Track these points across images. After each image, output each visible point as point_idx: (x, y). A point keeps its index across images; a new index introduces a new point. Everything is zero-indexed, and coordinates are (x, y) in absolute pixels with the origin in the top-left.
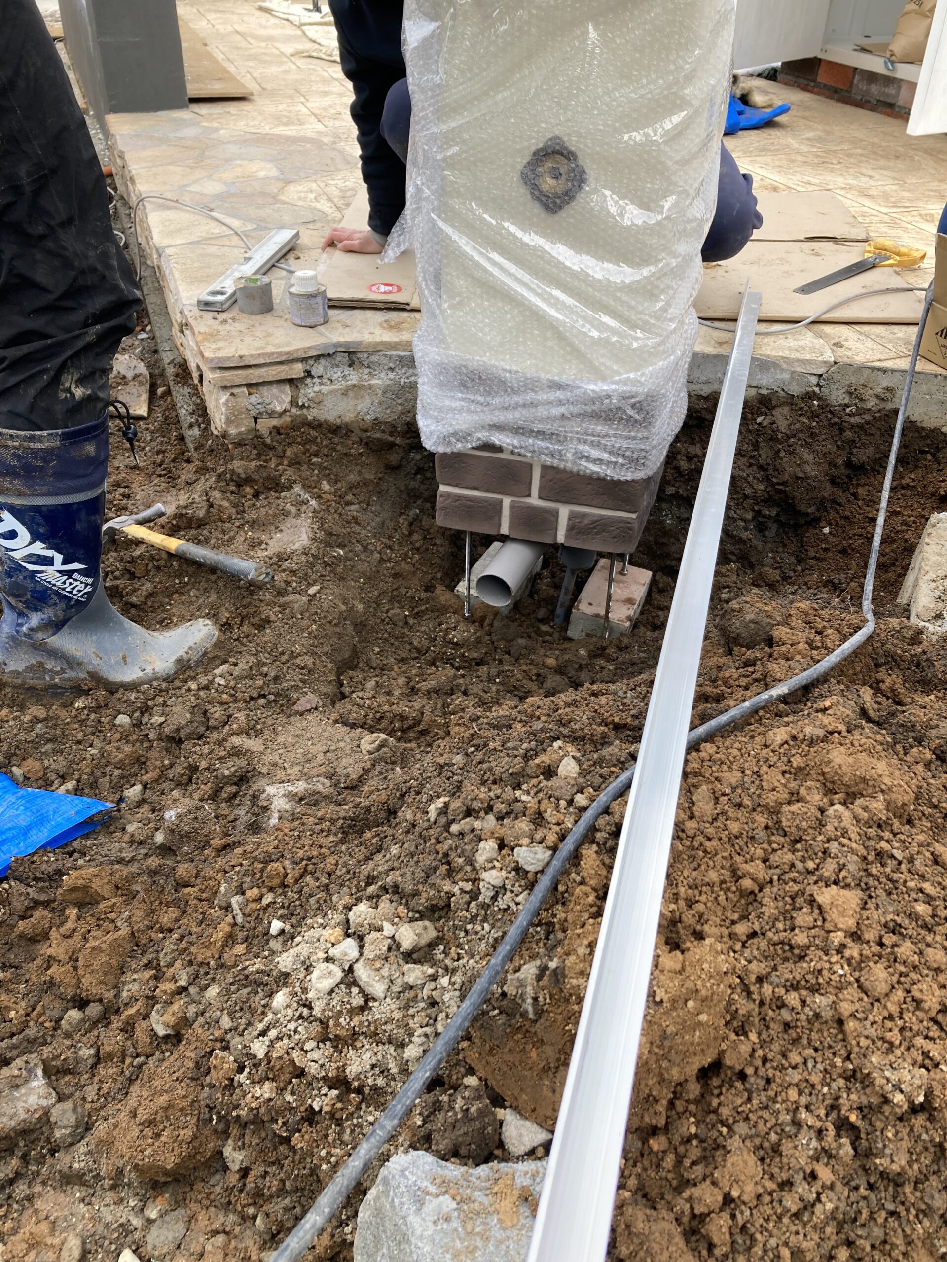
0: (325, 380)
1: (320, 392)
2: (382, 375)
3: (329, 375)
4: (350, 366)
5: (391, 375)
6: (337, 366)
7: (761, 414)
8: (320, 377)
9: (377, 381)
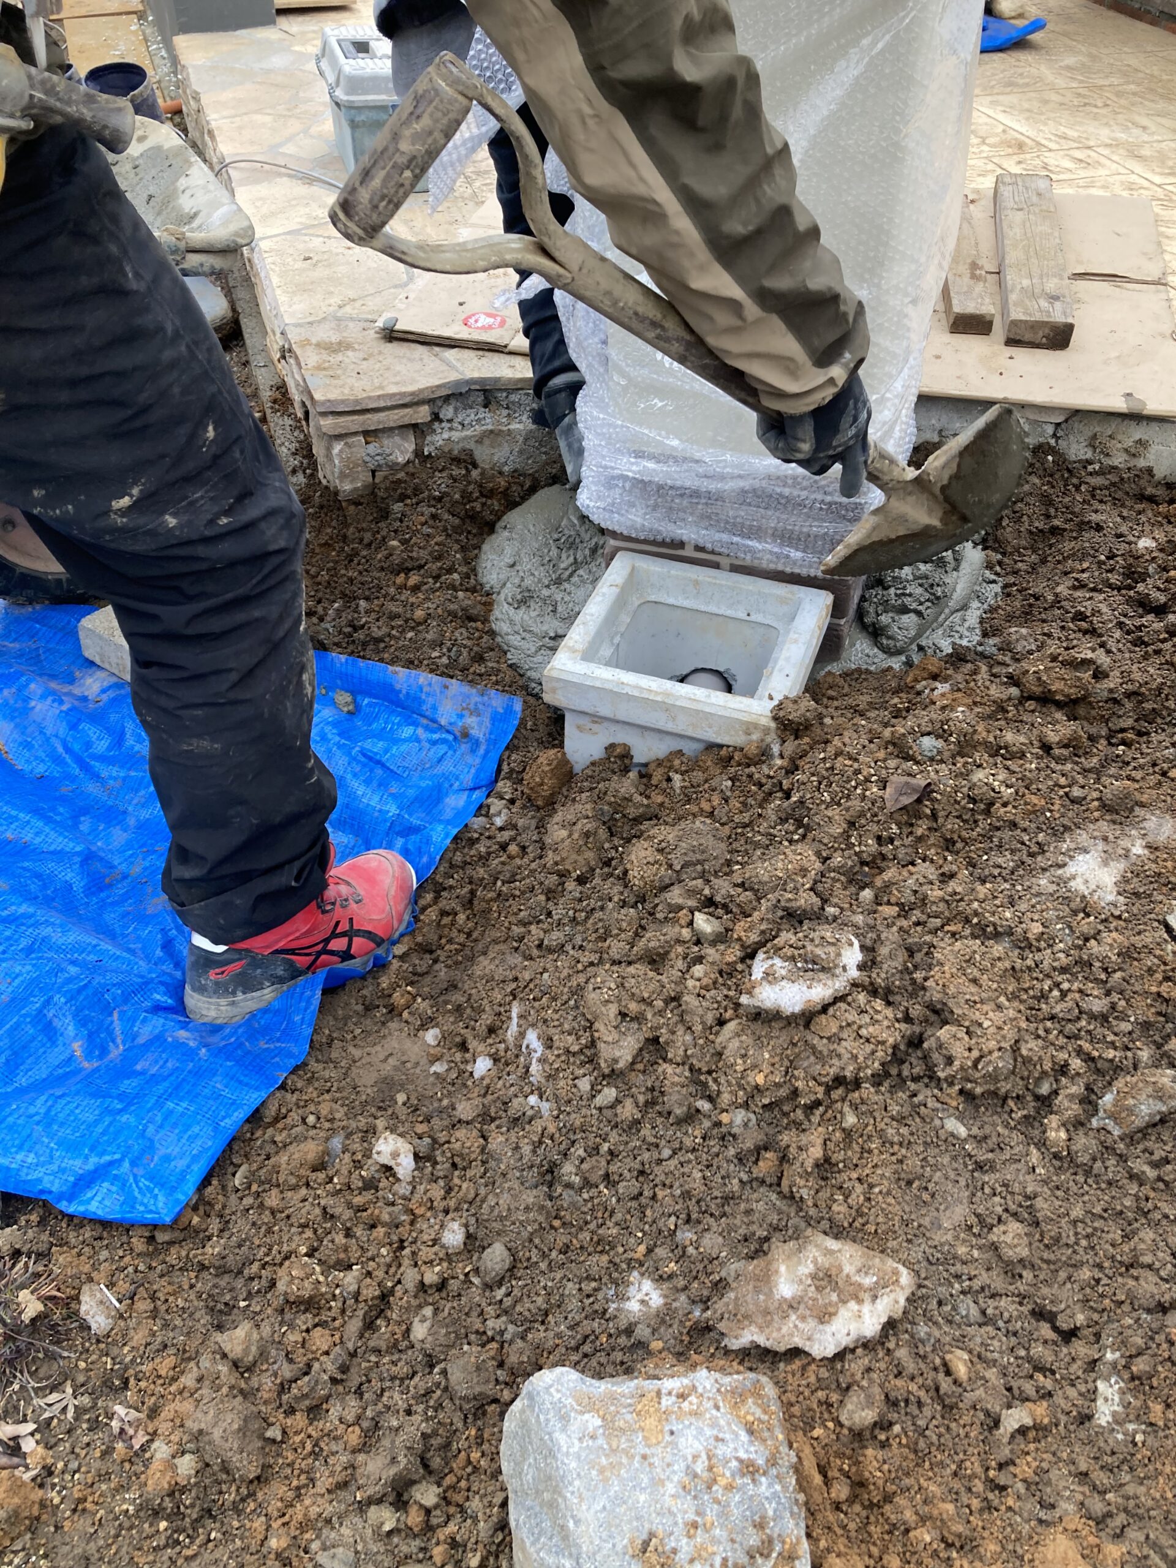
0: (455, 425)
1: (449, 438)
3: (460, 418)
4: (485, 406)
6: (471, 407)
8: (450, 421)
9: (518, 426)
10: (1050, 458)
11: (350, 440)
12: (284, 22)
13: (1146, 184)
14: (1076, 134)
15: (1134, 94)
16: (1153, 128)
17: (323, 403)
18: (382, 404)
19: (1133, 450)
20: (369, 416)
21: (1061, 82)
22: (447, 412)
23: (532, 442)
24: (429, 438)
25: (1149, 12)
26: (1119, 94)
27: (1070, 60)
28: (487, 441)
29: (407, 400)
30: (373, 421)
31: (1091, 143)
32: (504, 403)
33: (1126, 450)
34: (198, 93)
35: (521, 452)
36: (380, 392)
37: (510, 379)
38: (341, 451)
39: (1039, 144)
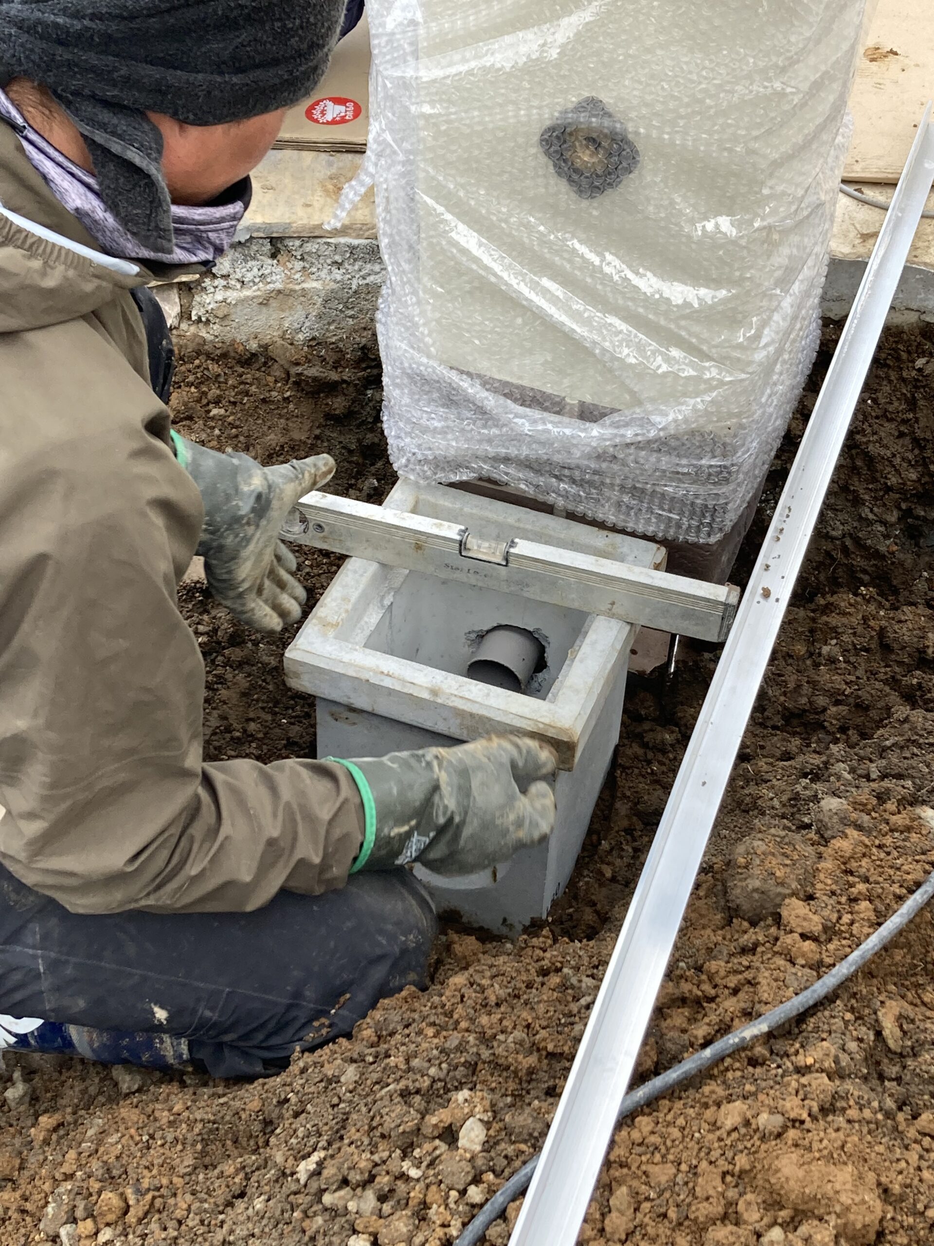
0: (233, 282)
1: (225, 301)
2: (323, 274)
3: (239, 275)
4: (273, 256)
5: (338, 274)
6: (254, 258)
7: (923, 354)
8: (226, 277)
9: (315, 284)
22: (223, 265)
23: (334, 304)
24: (197, 298)
28: (274, 303)
35: (320, 317)
37: (303, 226)
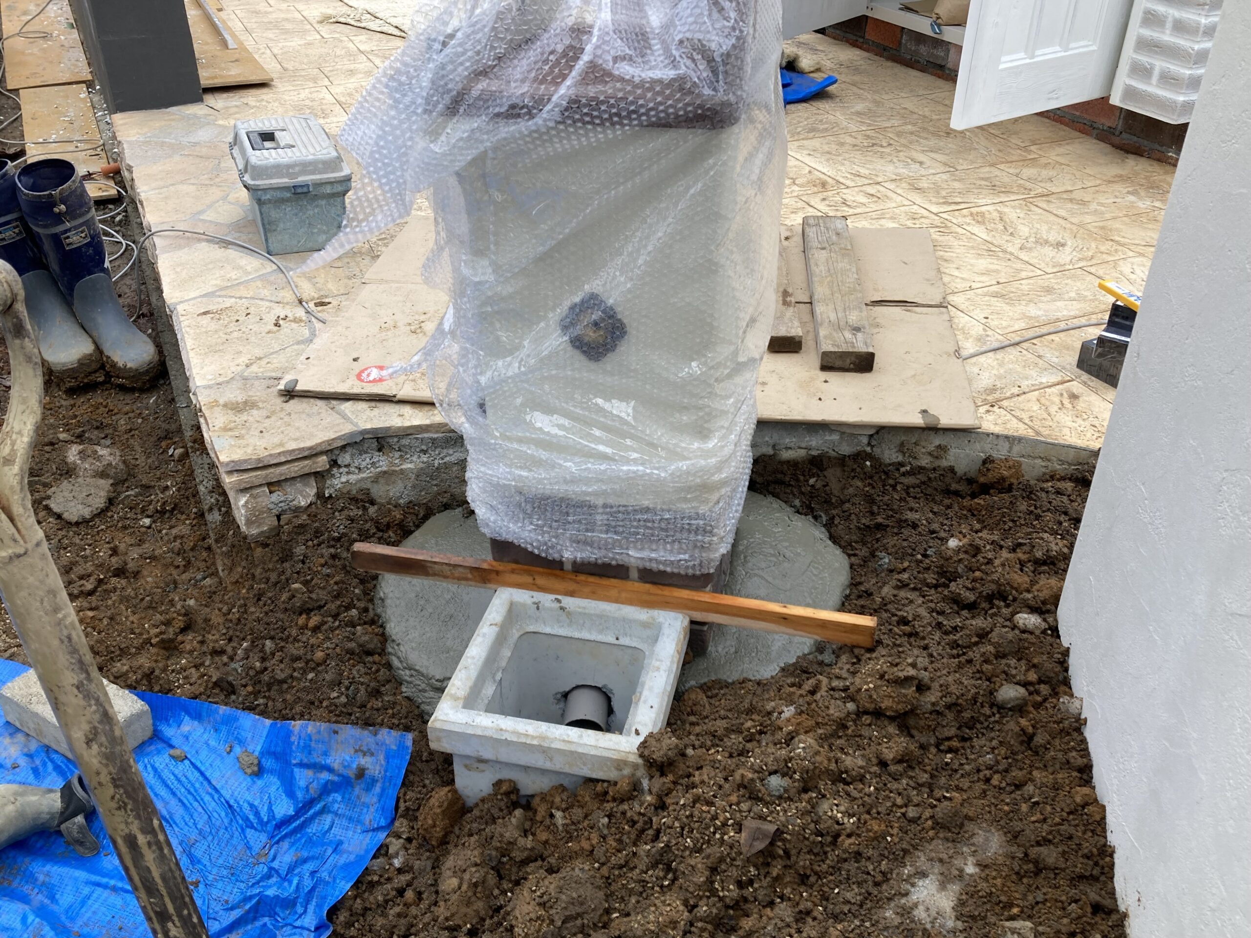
0: (352, 469)
1: (348, 482)
2: (414, 458)
3: (356, 464)
4: (380, 450)
5: (424, 458)
6: (366, 452)
7: (813, 476)
8: (347, 466)
9: (409, 466)
10: (868, 463)
11: (255, 492)
12: (210, 99)
13: (925, 213)
14: (867, 172)
15: (912, 133)
16: (928, 163)
17: (228, 464)
18: (283, 459)
19: (935, 454)
20: (272, 470)
21: (853, 127)
22: (345, 458)
23: (423, 478)
24: (328, 482)
25: (919, 62)
26: (899, 134)
27: (860, 107)
28: (382, 481)
29: (306, 454)
30: (275, 474)
31: (880, 180)
32: (396, 447)
33: (930, 454)
34: (131, 167)
35: (414, 487)
36: (282, 450)
37: (399, 428)
38: (246, 502)
39: (838, 182)
